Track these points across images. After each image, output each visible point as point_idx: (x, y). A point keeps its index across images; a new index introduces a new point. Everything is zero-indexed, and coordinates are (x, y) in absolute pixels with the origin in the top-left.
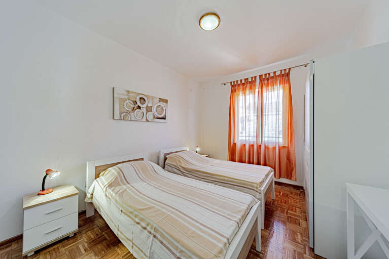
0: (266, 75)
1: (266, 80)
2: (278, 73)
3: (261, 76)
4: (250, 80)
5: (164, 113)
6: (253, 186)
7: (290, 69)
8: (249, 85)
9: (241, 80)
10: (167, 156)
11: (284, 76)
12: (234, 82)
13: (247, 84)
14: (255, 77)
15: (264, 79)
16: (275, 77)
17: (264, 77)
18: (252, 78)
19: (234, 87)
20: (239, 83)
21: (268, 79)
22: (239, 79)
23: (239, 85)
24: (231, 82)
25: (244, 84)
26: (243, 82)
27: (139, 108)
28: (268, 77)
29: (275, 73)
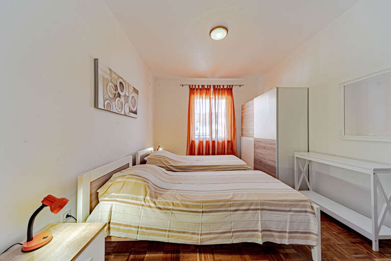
0: (217, 86)
1: (218, 90)
2: (225, 87)
3: (214, 86)
4: (206, 87)
7: (232, 86)
8: (205, 91)
9: (199, 86)
11: (229, 90)
12: (192, 86)
13: (204, 90)
14: (210, 86)
15: (216, 89)
16: (224, 89)
17: (216, 87)
18: (208, 86)
19: (192, 90)
20: (197, 87)
21: (219, 89)
22: (197, 84)
23: (197, 89)
24: (190, 85)
25: (201, 89)
26: (200, 87)
27: (119, 96)
28: (219, 87)
29: (223, 86)
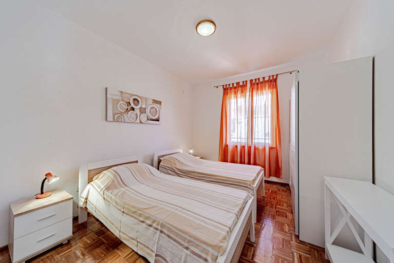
0: (256, 80)
1: (256, 85)
2: (266, 79)
3: (251, 81)
4: (241, 84)
5: (158, 115)
6: (246, 184)
7: (277, 75)
8: (240, 88)
9: (233, 84)
10: (161, 159)
11: (272, 82)
12: (226, 85)
14: (246, 81)
15: (254, 84)
16: (264, 82)
17: (254, 82)
18: (243, 82)
19: (226, 90)
20: (231, 86)
21: (258, 84)
22: (231, 83)
23: (231, 88)
24: (223, 86)
25: (235, 88)
26: (235, 85)
27: (133, 109)
28: (257, 81)
29: (264, 78)
